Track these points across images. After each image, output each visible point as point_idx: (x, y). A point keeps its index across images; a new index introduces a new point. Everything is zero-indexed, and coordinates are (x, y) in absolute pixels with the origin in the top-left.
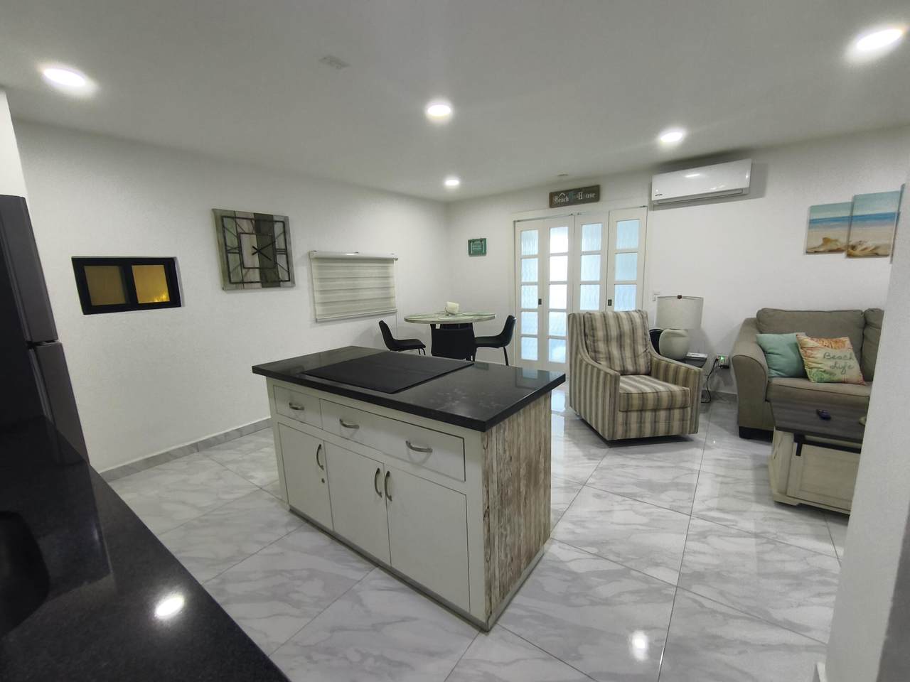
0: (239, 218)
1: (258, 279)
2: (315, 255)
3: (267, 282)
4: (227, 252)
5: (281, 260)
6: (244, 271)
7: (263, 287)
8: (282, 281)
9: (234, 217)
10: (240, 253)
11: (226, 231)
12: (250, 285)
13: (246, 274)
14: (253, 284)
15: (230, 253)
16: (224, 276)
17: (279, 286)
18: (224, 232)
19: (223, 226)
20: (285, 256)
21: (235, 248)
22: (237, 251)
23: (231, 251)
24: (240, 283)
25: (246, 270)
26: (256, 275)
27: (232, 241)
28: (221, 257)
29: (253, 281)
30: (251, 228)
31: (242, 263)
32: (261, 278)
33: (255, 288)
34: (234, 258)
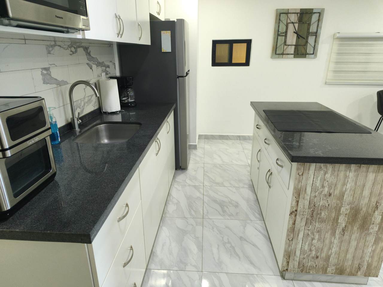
0: (290, 13)
1: (292, 52)
2: (338, 35)
3: (298, 54)
4: (278, 35)
5: (311, 40)
6: (285, 47)
7: (294, 57)
8: (308, 54)
9: (287, 13)
10: (286, 36)
11: (281, 22)
12: (286, 56)
13: (286, 48)
14: (288, 55)
15: (280, 36)
16: (273, 50)
17: (305, 57)
18: (279, 23)
19: (280, 20)
20: (314, 37)
21: (283, 33)
22: (284, 35)
23: (281, 35)
24: (281, 54)
25: (287, 46)
26: (291, 50)
27: (282, 28)
28: (274, 38)
29: (289, 53)
30: (297, 19)
31: (285, 42)
32: (295, 52)
33: (289, 58)
34: (281, 39)
